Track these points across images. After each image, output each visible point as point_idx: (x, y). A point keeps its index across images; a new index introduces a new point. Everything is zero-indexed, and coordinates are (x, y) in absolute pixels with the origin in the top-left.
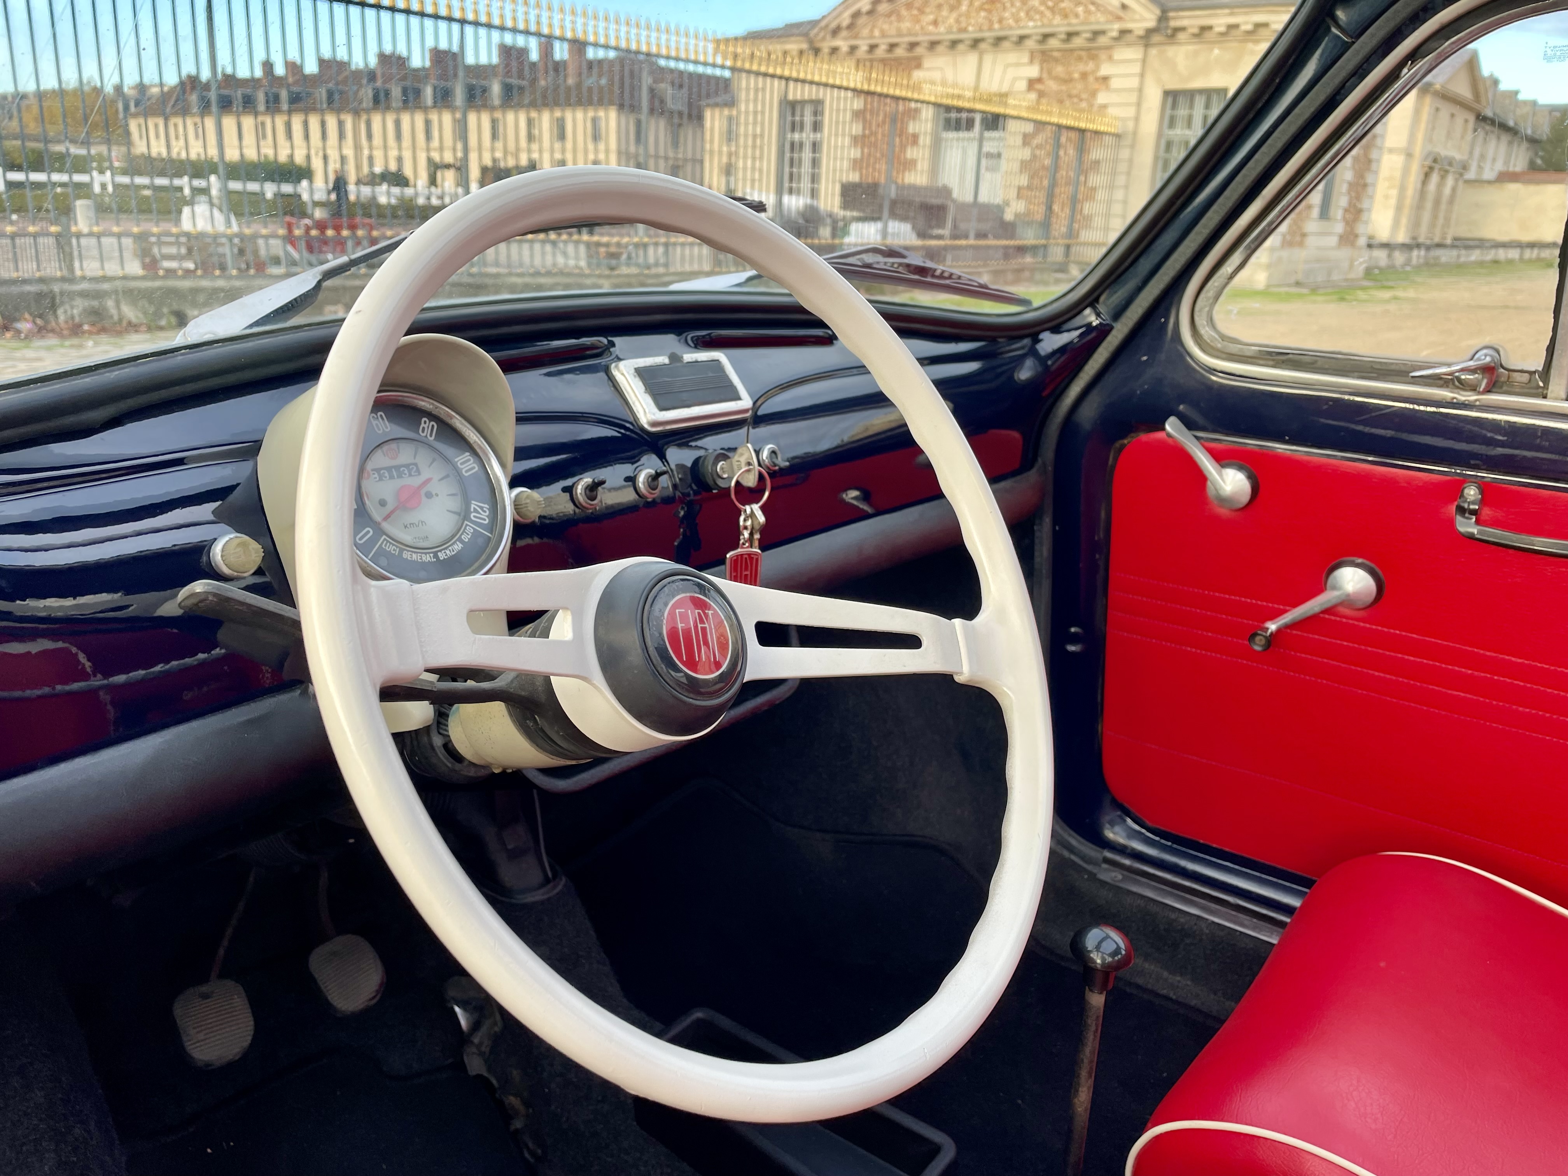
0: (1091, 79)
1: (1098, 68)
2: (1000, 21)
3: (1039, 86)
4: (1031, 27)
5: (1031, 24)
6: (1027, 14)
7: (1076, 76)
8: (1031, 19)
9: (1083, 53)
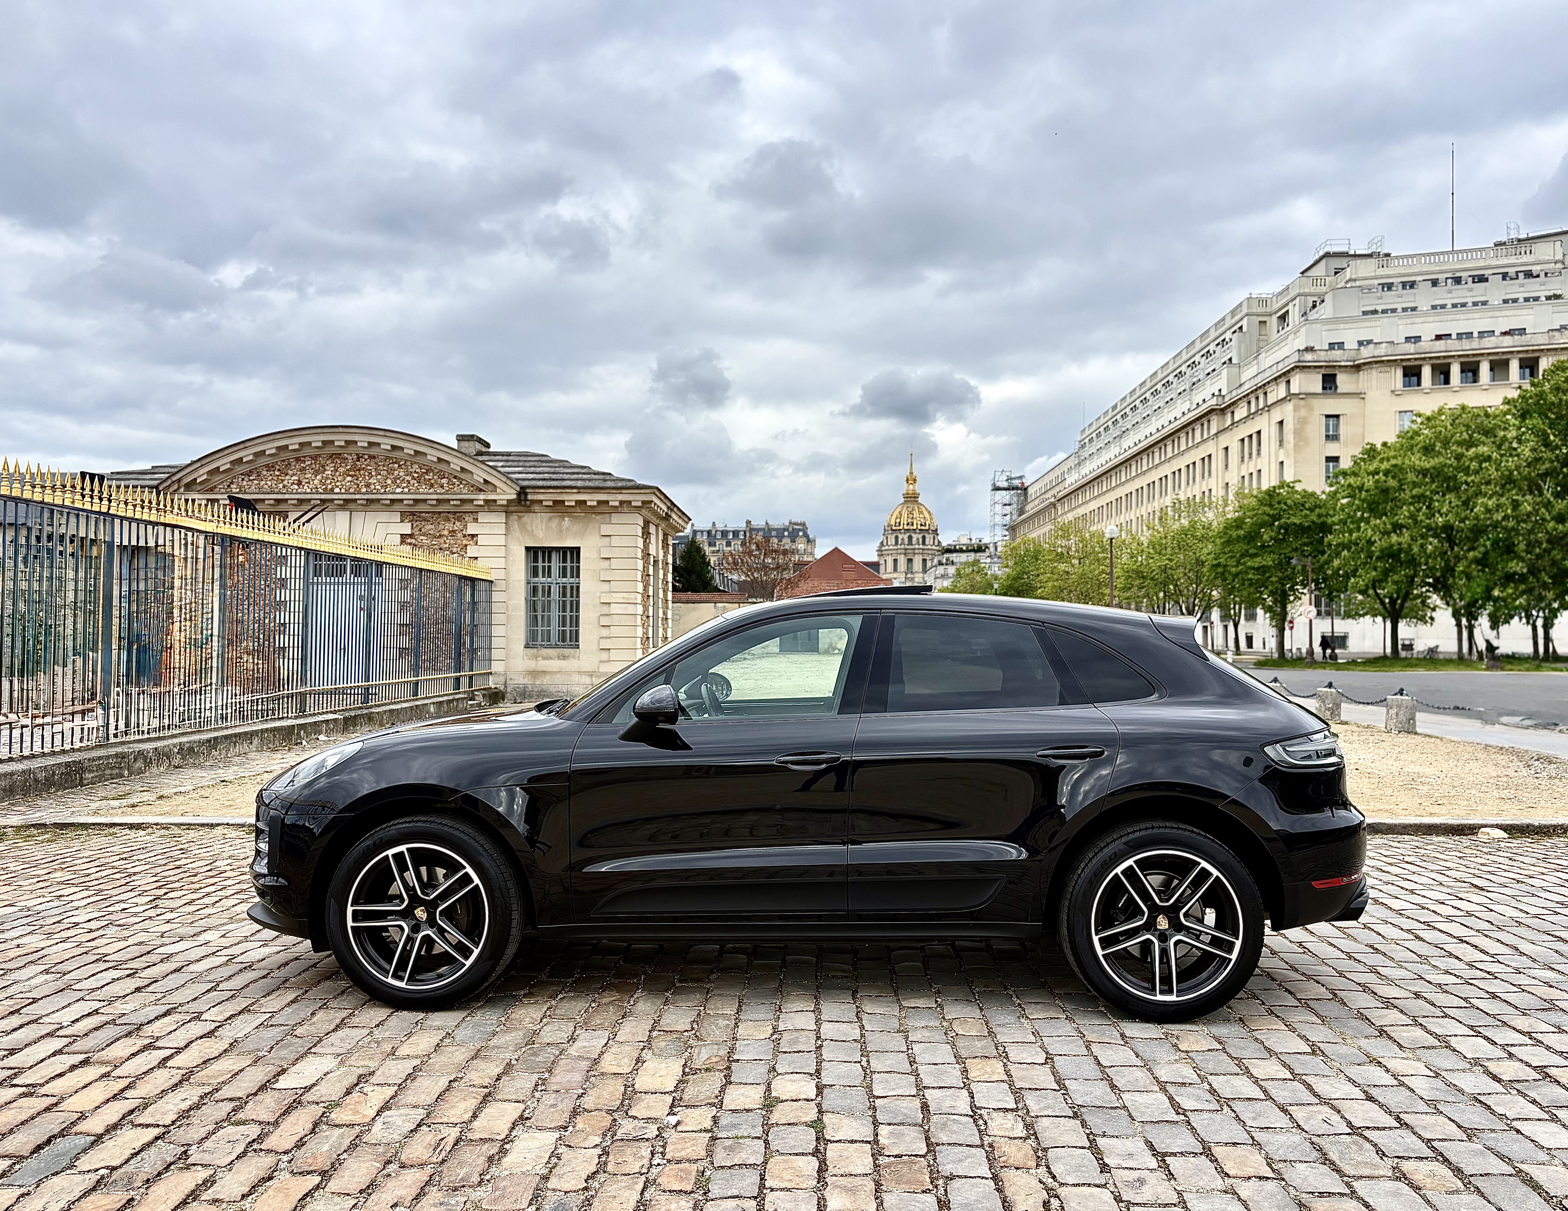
0: (459, 535)
1: (466, 527)
2: (368, 485)
3: (409, 541)
4: (398, 493)
5: (398, 490)
6: (394, 481)
7: (446, 533)
8: (398, 486)
9: (451, 516)
